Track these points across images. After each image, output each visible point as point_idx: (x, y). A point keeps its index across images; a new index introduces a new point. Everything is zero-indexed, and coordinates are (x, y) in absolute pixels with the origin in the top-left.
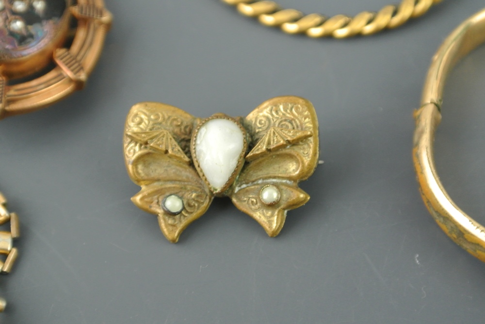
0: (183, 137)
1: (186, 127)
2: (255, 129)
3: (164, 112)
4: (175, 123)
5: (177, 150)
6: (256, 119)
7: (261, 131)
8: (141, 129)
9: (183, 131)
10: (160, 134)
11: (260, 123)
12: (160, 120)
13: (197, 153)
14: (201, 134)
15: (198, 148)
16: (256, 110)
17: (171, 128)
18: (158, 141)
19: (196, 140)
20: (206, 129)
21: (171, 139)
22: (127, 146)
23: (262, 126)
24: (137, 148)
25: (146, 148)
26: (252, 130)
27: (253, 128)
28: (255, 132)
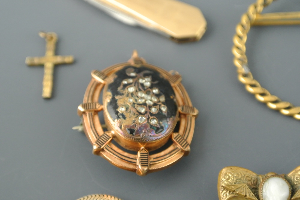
0: (253, 187)
1: (254, 181)
2: (294, 182)
3: (242, 172)
4: (248, 178)
5: (252, 195)
6: (294, 176)
7: (298, 184)
8: (230, 182)
9: (252, 183)
10: (242, 186)
11: (297, 179)
12: (240, 177)
13: (263, 197)
14: (265, 186)
15: (264, 194)
16: (294, 171)
17: (246, 182)
18: (241, 190)
19: (263, 189)
20: (268, 183)
21: (248, 189)
22: (222, 192)
23: (298, 181)
24: (228, 194)
25: (233, 193)
26: (292, 183)
27: (293, 182)
28: (294, 184)
